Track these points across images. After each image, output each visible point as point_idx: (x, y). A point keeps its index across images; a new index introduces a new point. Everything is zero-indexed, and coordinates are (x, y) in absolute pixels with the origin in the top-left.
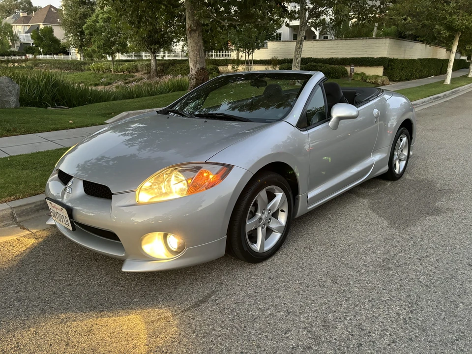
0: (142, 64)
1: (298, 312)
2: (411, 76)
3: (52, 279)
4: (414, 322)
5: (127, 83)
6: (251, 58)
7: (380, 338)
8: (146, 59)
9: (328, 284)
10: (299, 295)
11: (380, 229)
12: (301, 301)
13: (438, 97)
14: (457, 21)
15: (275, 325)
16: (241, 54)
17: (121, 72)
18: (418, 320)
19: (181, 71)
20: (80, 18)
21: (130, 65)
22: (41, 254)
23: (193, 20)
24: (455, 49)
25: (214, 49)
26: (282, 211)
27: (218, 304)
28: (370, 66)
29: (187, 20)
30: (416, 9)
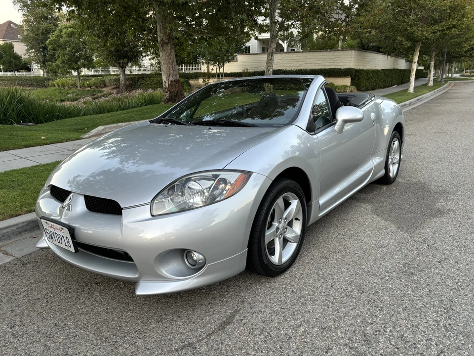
0: (110, 79)
1: (333, 328)
2: (376, 85)
3: (50, 309)
4: (455, 328)
5: (95, 99)
6: (222, 71)
7: (427, 349)
8: (113, 74)
9: (355, 294)
10: (328, 307)
11: (391, 233)
12: (333, 315)
13: (405, 105)
14: (418, 33)
15: (313, 344)
16: (211, 67)
17: (88, 87)
18: (458, 326)
19: (151, 85)
20: (43, 34)
21: (98, 80)
22: (32, 281)
23: (165, 33)
24: (416, 59)
25: (184, 63)
26: (297, 219)
27: (244, 324)
28: (338, 77)
29: (159, 33)
30: (379, 22)
